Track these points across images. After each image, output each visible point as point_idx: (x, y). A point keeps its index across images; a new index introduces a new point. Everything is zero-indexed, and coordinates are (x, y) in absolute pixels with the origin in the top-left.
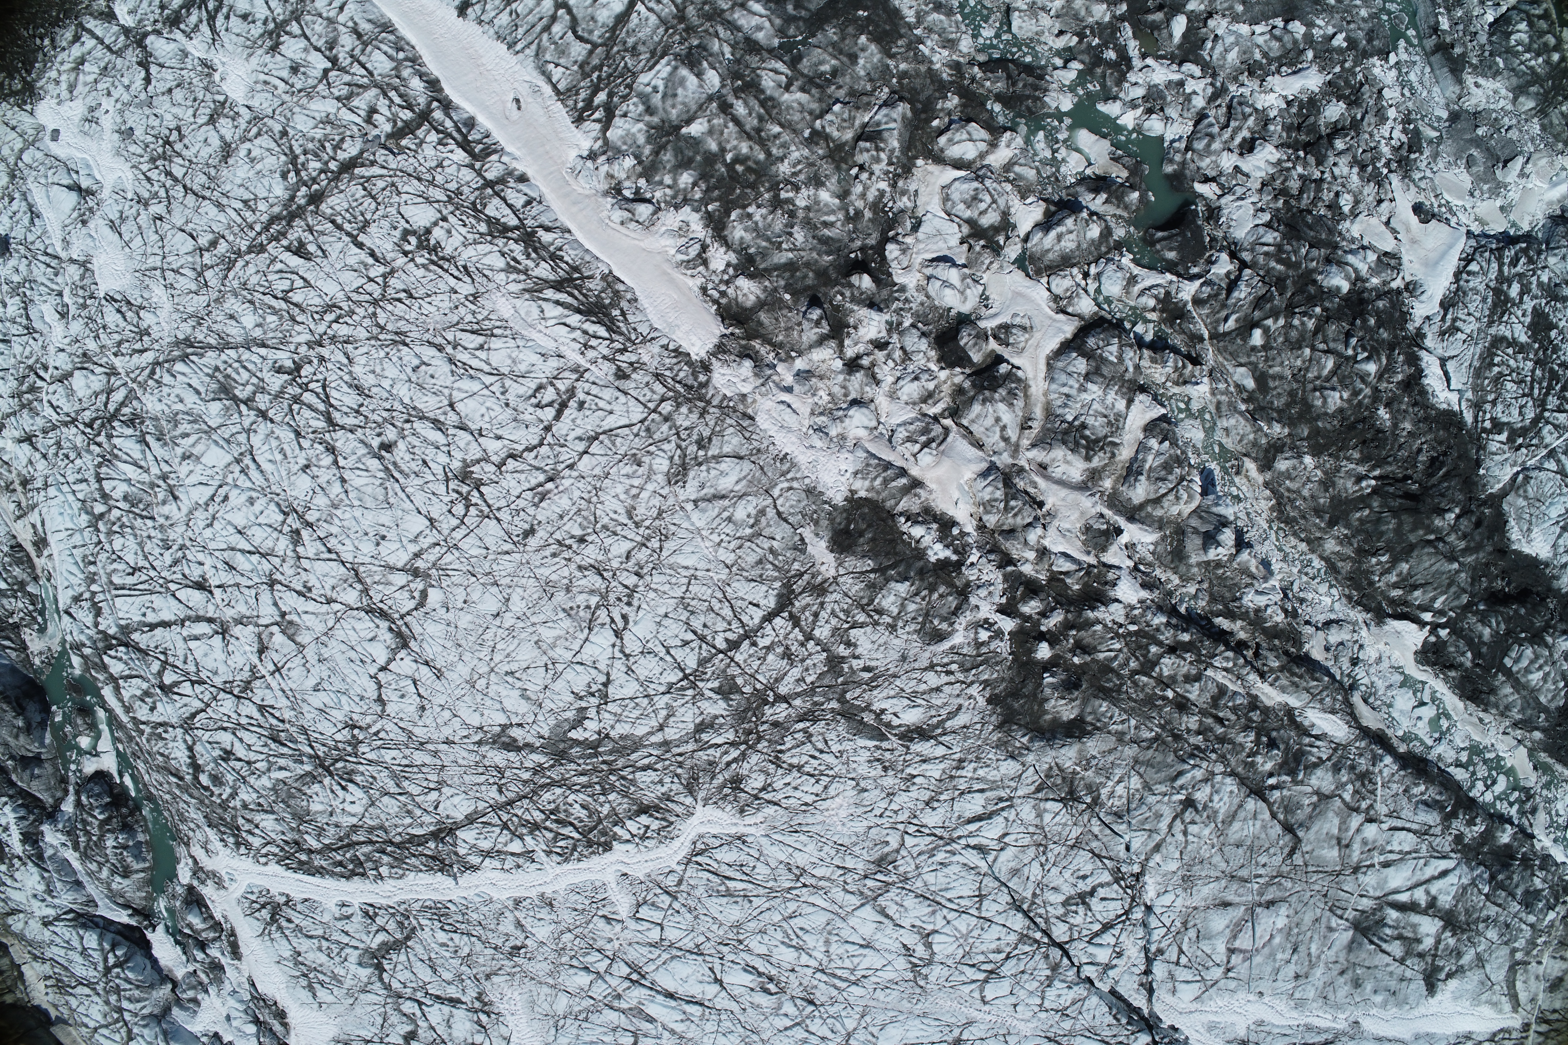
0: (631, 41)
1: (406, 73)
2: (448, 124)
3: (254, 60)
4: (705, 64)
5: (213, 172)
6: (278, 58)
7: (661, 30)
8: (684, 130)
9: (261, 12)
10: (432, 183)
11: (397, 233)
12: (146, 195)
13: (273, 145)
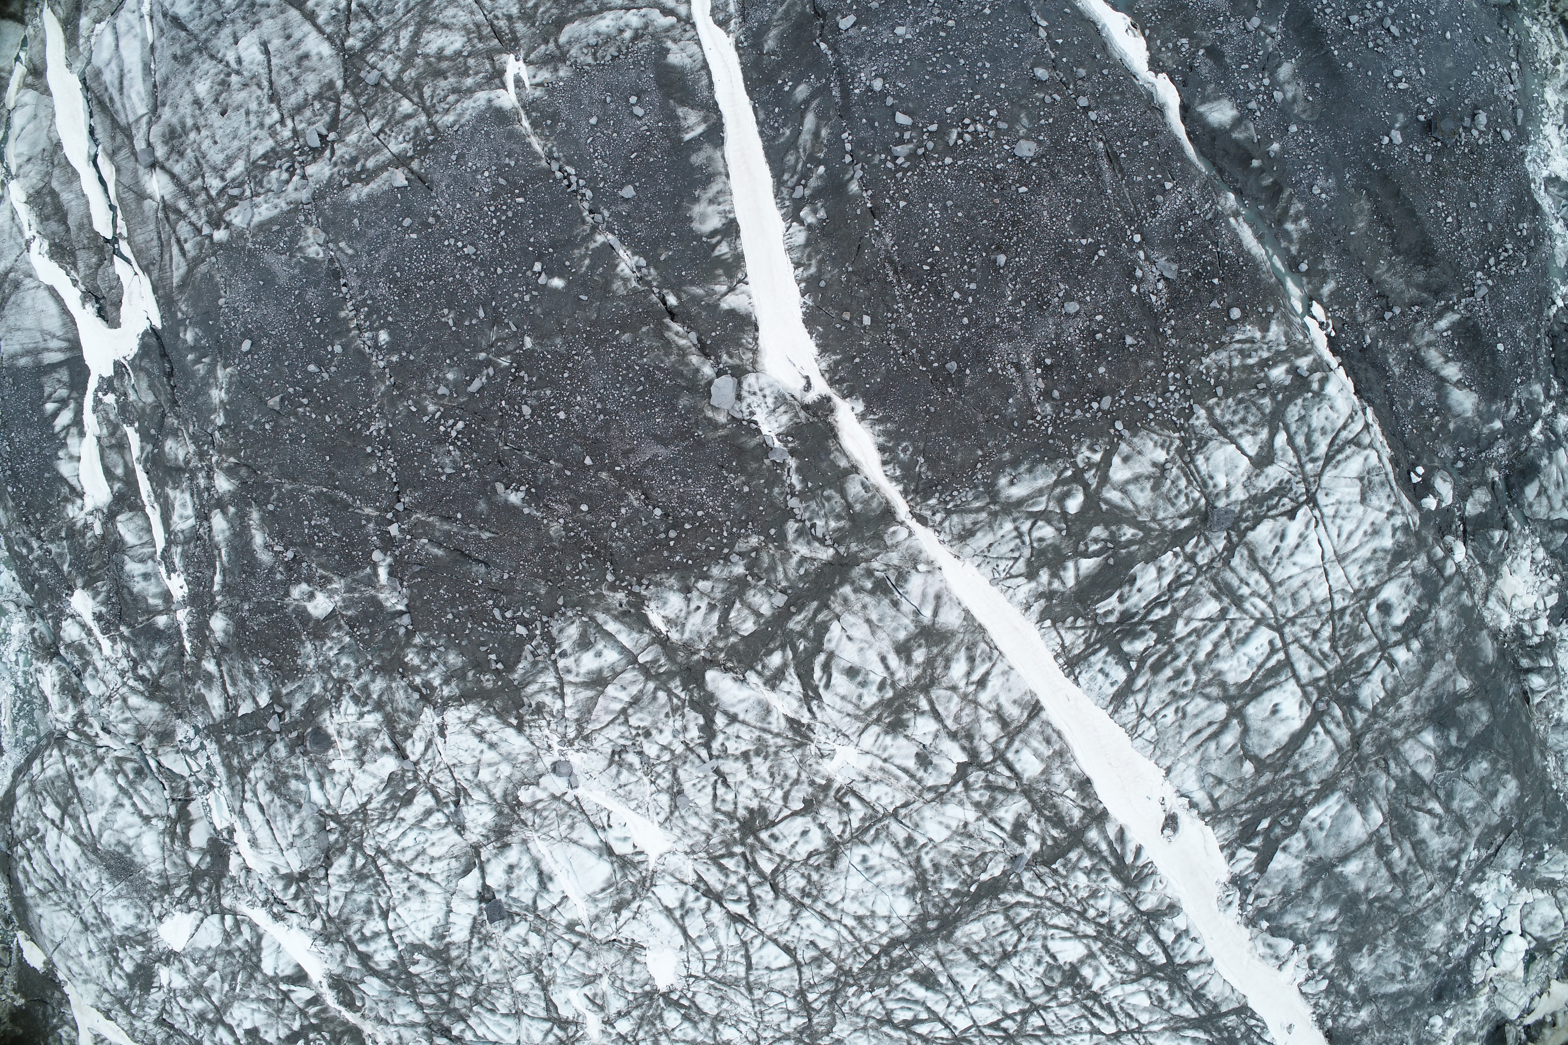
0: (1303, 766)
1: (1058, 777)
2: (1104, 847)
3: (868, 740)
4: (1372, 804)
5: (815, 877)
6: (901, 741)
7: (1335, 760)
8: (1339, 869)
9: (878, 673)
10: (1082, 915)
11: (1041, 969)
12: (719, 887)
13: (895, 855)
